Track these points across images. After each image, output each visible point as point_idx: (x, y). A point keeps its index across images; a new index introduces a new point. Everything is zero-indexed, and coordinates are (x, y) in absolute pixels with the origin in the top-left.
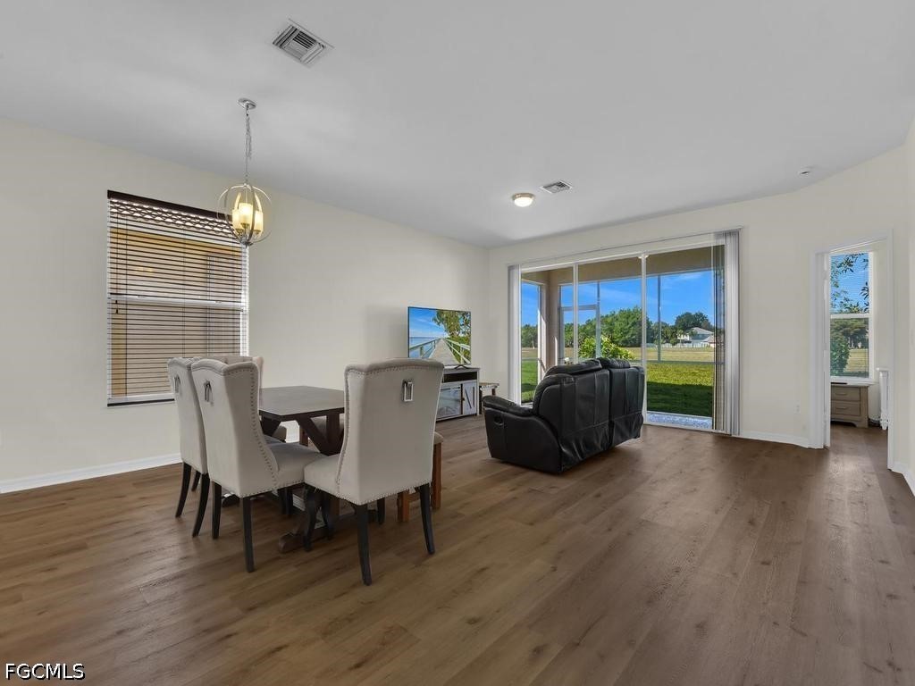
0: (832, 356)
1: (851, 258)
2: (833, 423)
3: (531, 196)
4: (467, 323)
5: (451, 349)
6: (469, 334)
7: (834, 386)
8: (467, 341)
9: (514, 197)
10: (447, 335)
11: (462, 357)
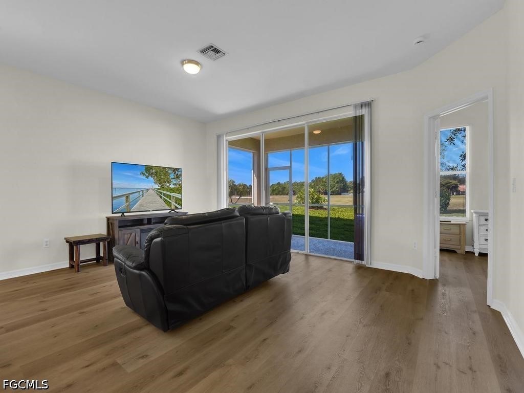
0: (441, 200)
1: (453, 136)
2: (442, 250)
3: (197, 63)
4: (178, 177)
5: (161, 197)
6: (180, 185)
7: (443, 223)
8: (179, 191)
9: (183, 63)
10: (157, 186)
11: (173, 203)
